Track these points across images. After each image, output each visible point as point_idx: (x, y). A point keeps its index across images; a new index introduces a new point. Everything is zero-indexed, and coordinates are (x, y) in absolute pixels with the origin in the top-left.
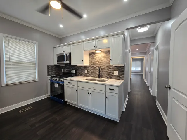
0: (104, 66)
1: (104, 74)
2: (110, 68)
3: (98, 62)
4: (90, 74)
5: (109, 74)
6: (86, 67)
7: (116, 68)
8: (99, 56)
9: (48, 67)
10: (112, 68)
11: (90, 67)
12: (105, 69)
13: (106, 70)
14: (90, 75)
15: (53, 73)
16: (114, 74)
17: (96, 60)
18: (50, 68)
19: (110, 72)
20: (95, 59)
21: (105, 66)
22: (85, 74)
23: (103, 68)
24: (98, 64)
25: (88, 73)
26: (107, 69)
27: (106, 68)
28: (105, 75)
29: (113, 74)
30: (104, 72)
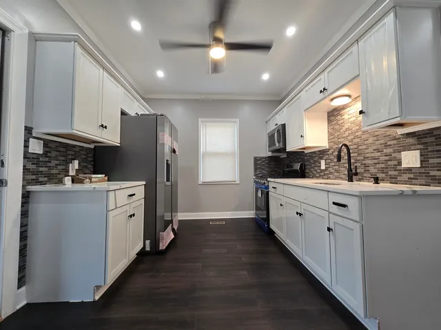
0: (366, 142)
1: (367, 168)
2: (386, 146)
3: (350, 132)
4: (331, 170)
5: (383, 166)
6: (322, 153)
7: (411, 140)
8: (350, 112)
9: (256, 159)
10: (395, 142)
11: (330, 152)
12: (371, 150)
13: (373, 155)
14: (331, 173)
15: (264, 172)
16: (404, 165)
17: (344, 129)
18: (259, 162)
19: (387, 158)
20: (341, 126)
21: (370, 140)
22: (322, 171)
23: (364, 147)
24: (349, 138)
25: (327, 169)
26: (378, 150)
27: (375, 147)
28: (373, 170)
29: (400, 163)
30: (367, 162)
